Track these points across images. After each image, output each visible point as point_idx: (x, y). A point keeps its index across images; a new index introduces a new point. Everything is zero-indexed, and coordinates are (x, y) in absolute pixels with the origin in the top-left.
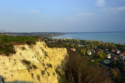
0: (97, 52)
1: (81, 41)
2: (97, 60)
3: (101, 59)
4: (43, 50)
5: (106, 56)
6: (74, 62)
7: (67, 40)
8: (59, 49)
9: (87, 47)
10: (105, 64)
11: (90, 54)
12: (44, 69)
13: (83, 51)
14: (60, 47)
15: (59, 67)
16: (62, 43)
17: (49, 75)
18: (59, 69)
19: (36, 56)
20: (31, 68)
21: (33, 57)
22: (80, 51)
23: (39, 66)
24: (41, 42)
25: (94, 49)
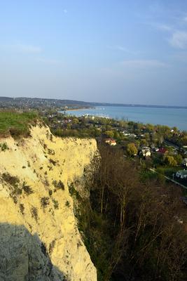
0: (162, 151)
1: (129, 124)
2: (162, 169)
3: (171, 166)
4: (45, 146)
5: (183, 162)
6: (111, 172)
7: (100, 121)
8: (79, 141)
9: (142, 138)
10: (178, 179)
11: (149, 154)
12: (46, 194)
13: (133, 147)
14: (82, 137)
15: (78, 181)
16: (88, 127)
17: (56, 207)
18: (77, 185)
19: (31, 163)
20: (20, 192)
21: (24, 167)
22: (127, 148)
23: (37, 188)
24: (41, 126)
25: (158, 143)
